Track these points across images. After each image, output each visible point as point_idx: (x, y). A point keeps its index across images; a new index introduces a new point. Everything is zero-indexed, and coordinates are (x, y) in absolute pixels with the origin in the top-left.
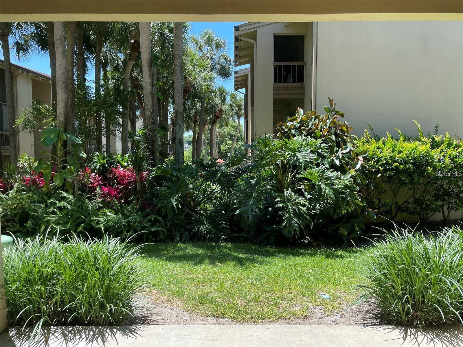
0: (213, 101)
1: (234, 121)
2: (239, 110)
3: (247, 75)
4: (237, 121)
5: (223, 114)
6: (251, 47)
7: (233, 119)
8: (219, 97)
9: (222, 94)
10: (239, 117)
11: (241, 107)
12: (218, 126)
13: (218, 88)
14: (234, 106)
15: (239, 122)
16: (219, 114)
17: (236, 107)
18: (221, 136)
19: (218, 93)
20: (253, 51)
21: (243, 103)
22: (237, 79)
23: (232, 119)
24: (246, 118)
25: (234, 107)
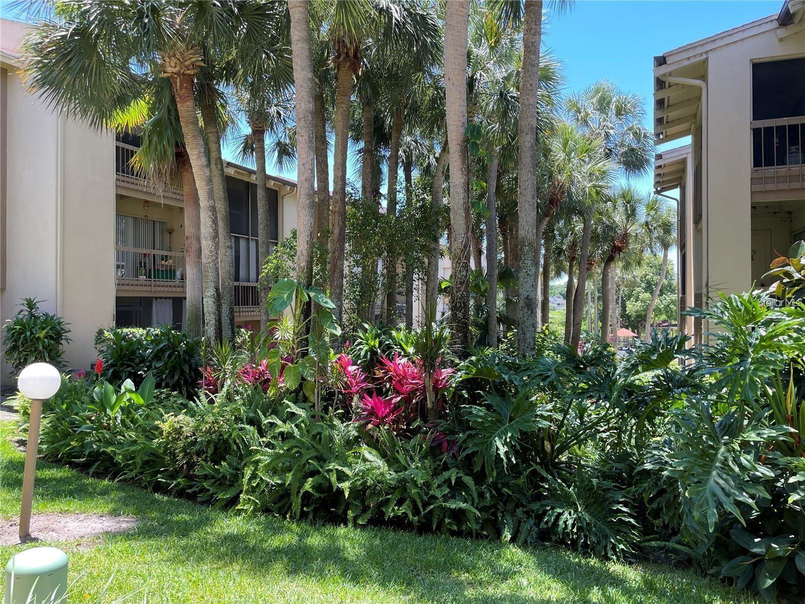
0: (609, 217)
1: (655, 255)
2: (665, 233)
3: (684, 162)
4: (661, 255)
5: (630, 241)
6: (695, 98)
7: (652, 251)
8: (621, 209)
9: (629, 202)
10: (666, 246)
11: (670, 226)
12: (620, 264)
13: (621, 193)
14: (655, 225)
15: (666, 256)
16: (622, 242)
17: (660, 226)
18: (627, 284)
19: (620, 202)
20: (699, 108)
21: (674, 220)
22: (660, 171)
23: (649, 251)
24: (682, 247)
25: (655, 228)
